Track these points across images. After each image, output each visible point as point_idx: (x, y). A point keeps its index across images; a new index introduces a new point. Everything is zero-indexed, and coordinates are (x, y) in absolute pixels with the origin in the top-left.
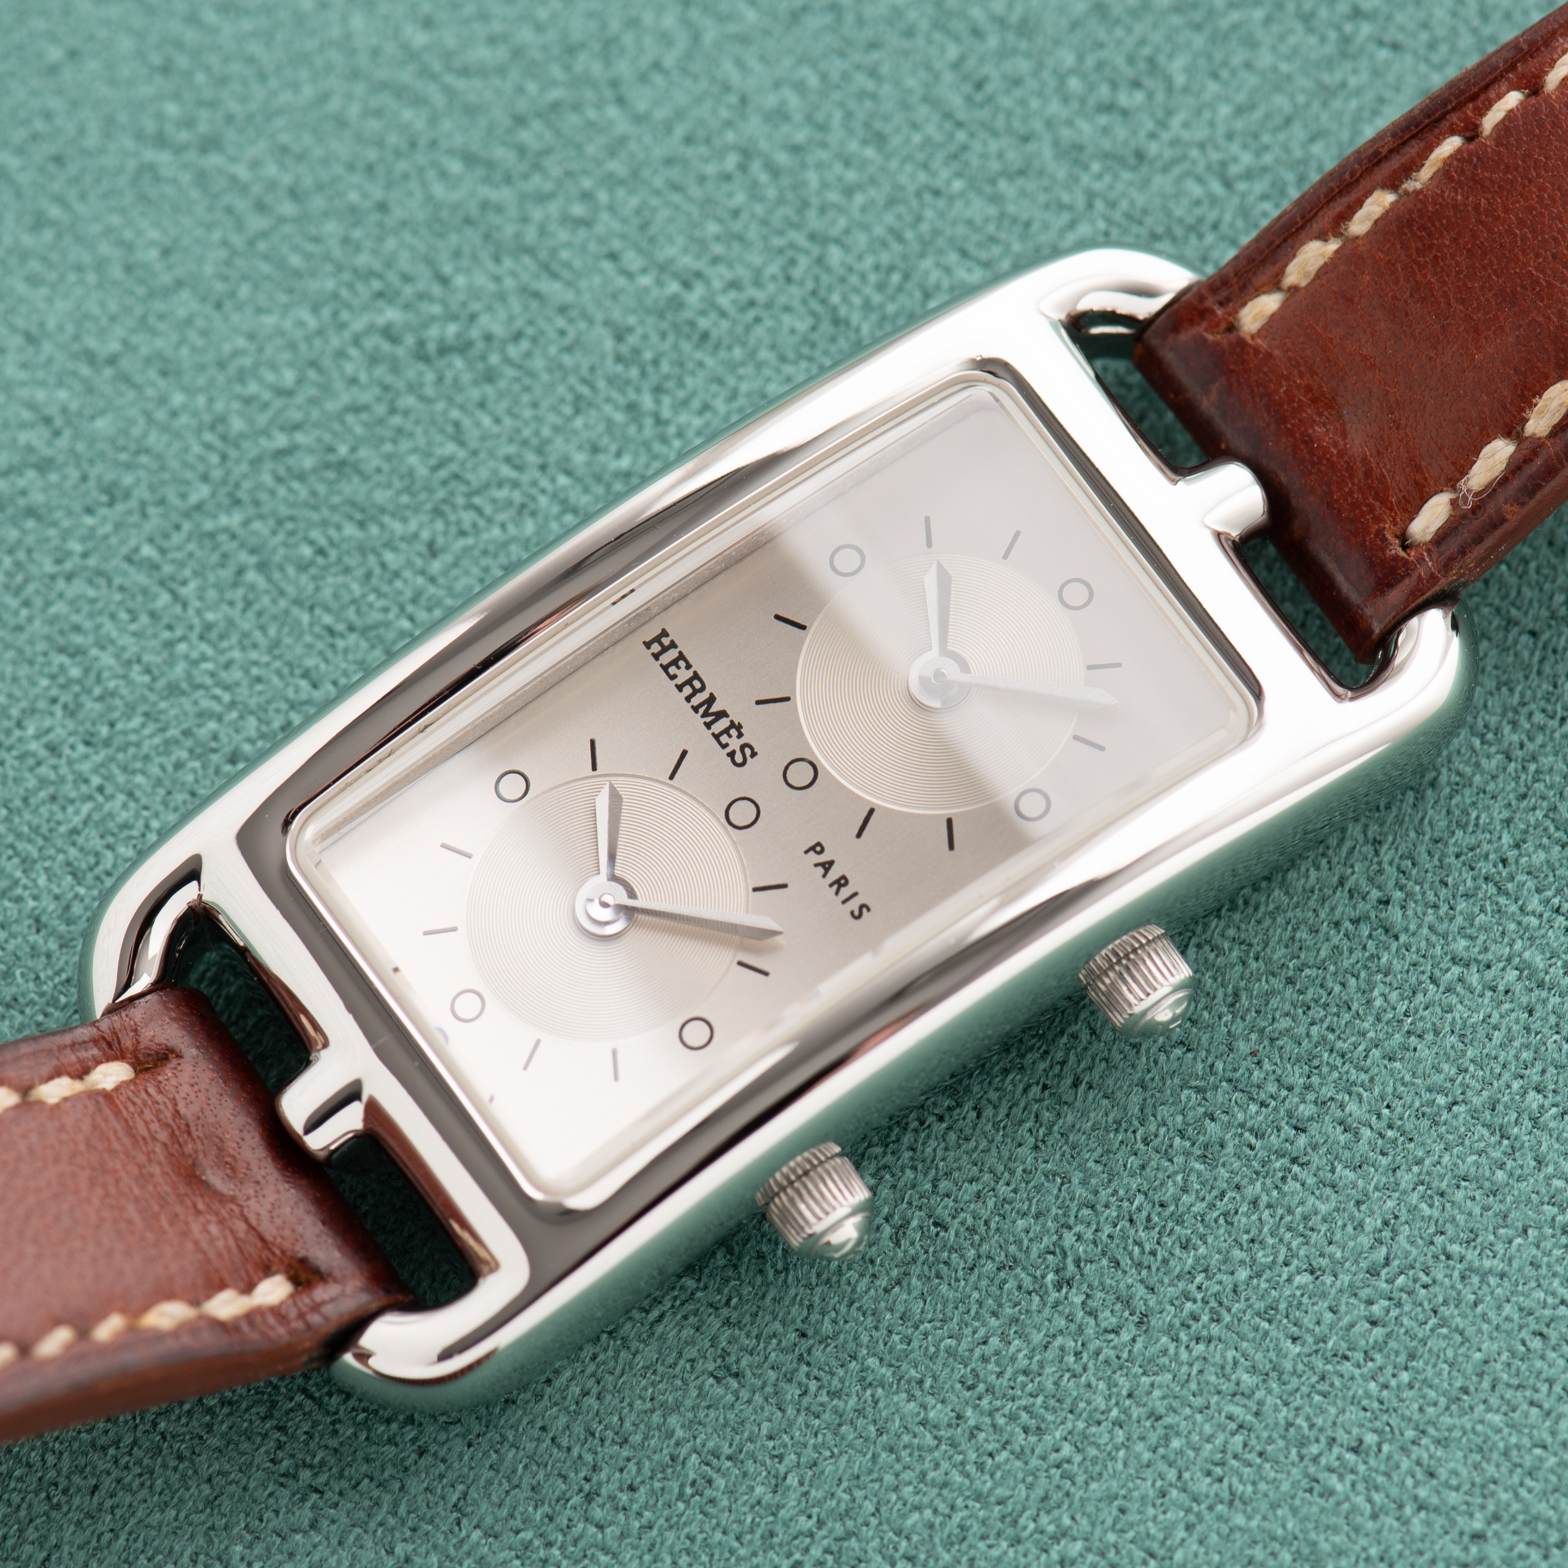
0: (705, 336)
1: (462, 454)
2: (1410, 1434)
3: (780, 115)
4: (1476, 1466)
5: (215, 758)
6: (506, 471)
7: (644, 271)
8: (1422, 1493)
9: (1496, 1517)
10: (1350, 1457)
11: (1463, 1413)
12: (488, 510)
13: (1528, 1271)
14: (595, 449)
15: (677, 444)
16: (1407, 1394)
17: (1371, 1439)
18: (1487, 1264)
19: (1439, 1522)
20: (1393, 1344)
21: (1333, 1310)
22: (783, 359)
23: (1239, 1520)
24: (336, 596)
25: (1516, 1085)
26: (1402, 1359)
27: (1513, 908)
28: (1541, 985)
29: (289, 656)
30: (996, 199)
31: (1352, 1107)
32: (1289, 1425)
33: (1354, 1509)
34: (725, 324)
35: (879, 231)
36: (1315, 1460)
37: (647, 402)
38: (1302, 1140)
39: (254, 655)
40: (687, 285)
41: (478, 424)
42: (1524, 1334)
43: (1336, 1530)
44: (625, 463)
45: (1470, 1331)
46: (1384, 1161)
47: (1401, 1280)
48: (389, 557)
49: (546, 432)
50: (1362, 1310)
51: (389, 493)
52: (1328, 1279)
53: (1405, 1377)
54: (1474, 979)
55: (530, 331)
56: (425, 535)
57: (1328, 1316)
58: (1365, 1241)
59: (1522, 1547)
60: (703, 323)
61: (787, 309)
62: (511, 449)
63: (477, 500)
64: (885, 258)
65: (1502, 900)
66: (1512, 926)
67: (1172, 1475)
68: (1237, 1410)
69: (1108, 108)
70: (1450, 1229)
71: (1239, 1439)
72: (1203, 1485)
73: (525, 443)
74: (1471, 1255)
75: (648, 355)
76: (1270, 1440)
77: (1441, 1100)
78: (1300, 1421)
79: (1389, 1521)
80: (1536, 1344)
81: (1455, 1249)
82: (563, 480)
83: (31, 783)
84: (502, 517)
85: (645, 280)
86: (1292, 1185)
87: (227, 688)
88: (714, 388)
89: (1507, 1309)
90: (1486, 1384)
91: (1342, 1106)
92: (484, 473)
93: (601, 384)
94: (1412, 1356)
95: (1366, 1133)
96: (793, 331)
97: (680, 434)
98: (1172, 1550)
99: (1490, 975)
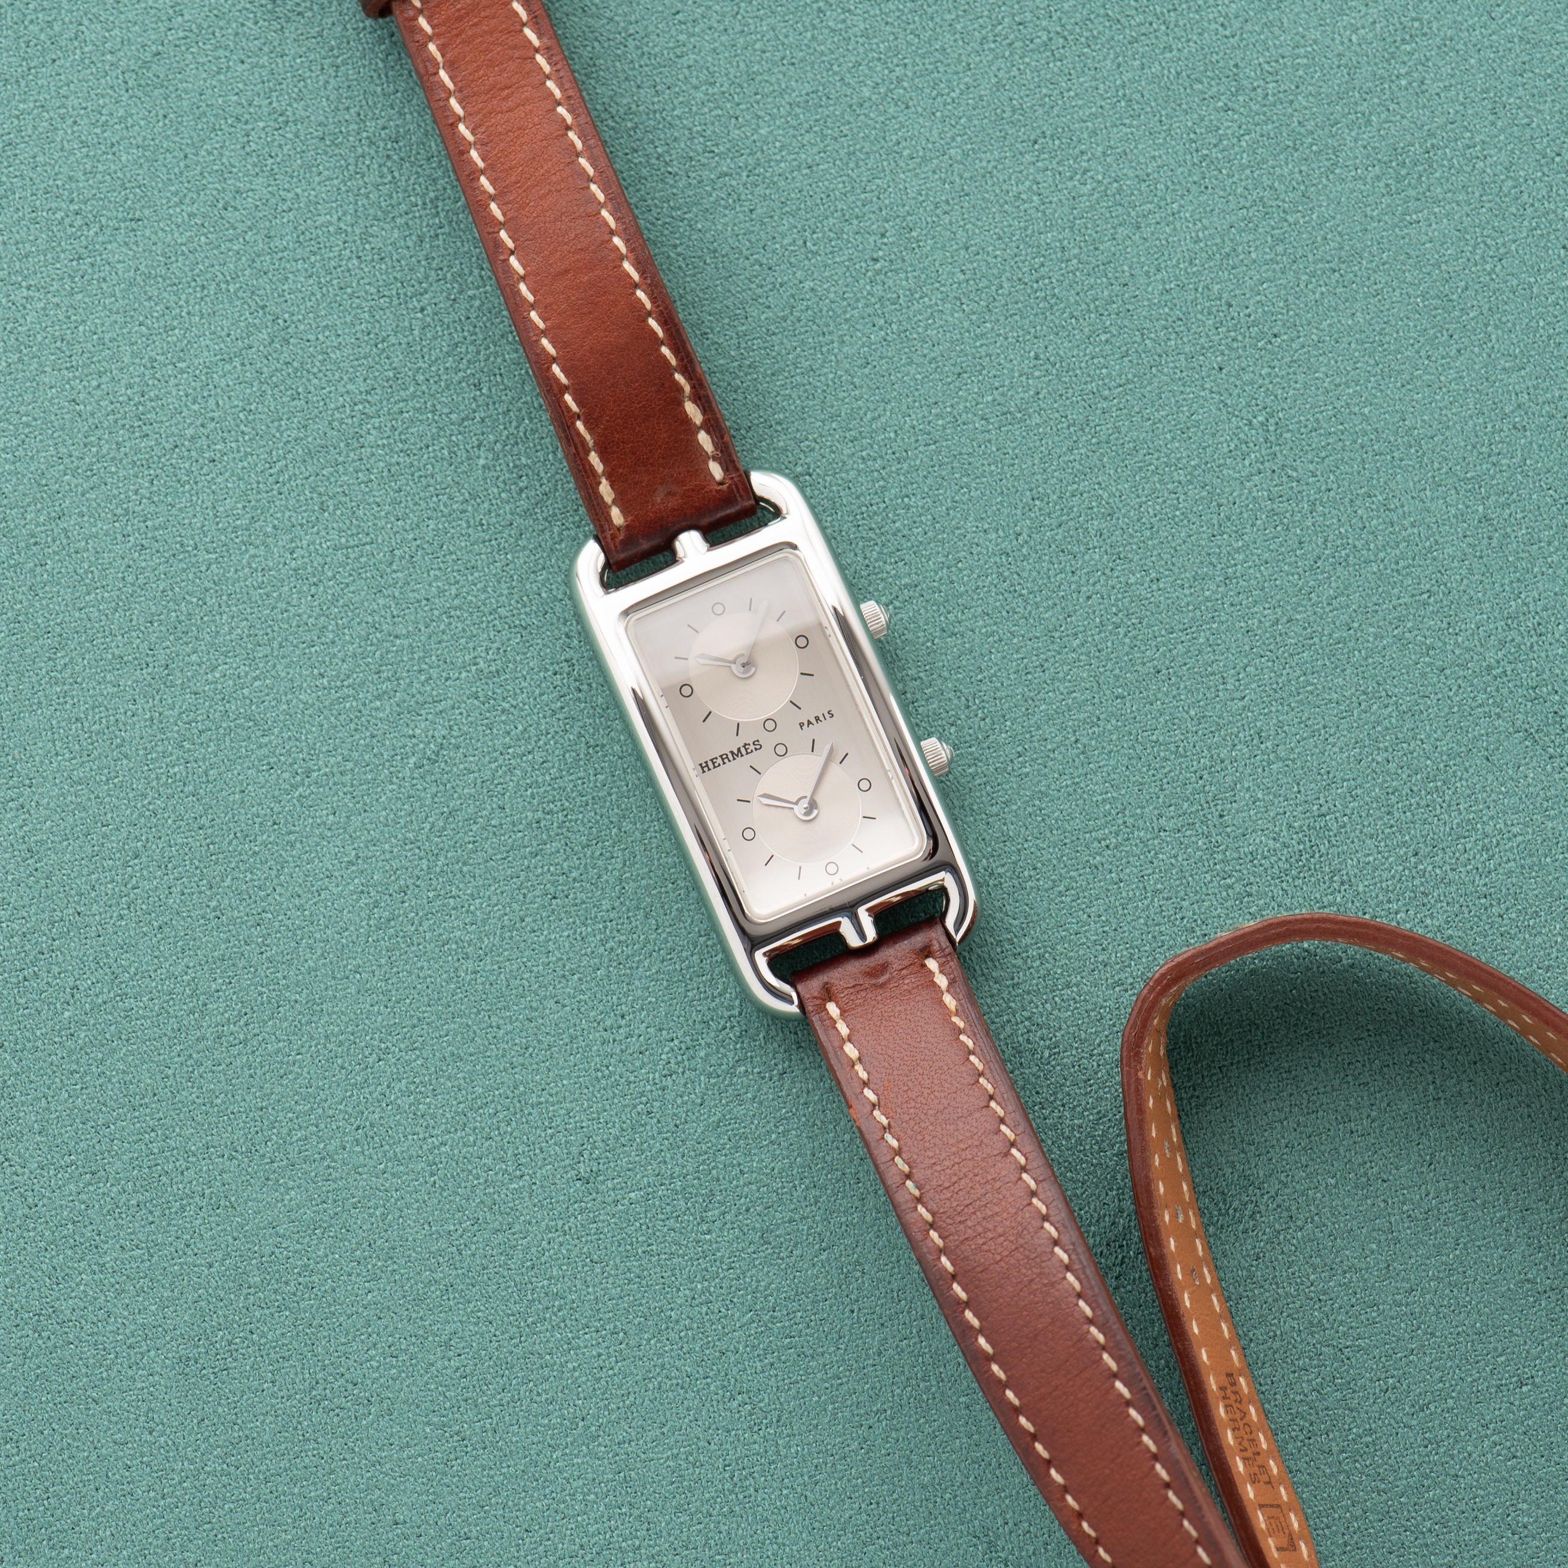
0: (498, 671)
1: (476, 775)
2: (1028, 736)
3: (441, 592)
4: (1054, 725)
5: (517, 925)
6: (493, 766)
7: (460, 673)
8: (1049, 747)
9: (1075, 731)
10: (1020, 759)
11: (1033, 715)
12: (502, 780)
13: (1005, 661)
14: (508, 733)
15: (527, 707)
16: (1014, 727)
17: (1020, 749)
18: (992, 671)
19: (1062, 748)
20: (996, 719)
21: (970, 728)
22: (525, 654)
23: (1014, 807)
24: (493, 849)
25: (942, 619)
26: (1002, 720)
27: (885, 575)
28: (916, 586)
29: (502, 878)
30: (524, 548)
31: (910, 672)
32: (996, 769)
33: (1039, 770)
34: (499, 662)
35: (506, 592)
36: (1013, 770)
37: (506, 705)
38: (909, 695)
39: (493, 888)
40: (475, 664)
41: (471, 762)
42: (1024, 678)
43: (1040, 781)
44: (520, 727)
45: (1010, 693)
46: (935, 676)
47: (977, 701)
48: (493, 822)
49: (490, 743)
50: (977, 719)
51: (472, 806)
52: (959, 722)
53: (1008, 723)
54: (897, 604)
55: (452, 723)
56: (494, 806)
57: (971, 731)
58: (956, 701)
59: (1090, 731)
60: (493, 669)
61: (509, 640)
62: (487, 758)
63: (496, 782)
64: (516, 597)
65: (880, 576)
66: (890, 580)
67: (984, 816)
68: (978, 781)
69: (521, 490)
70: (972, 674)
71: (988, 788)
72: (995, 809)
73: (489, 753)
74: (985, 674)
75: (490, 693)
76: (996, 779)
77: (929, 644)
78: (998, 765)
79: (1050, 763)
80: (1030, 677)
81: (980, 677)
82: (510, 751)
83: (481, 987)
84: (508, 779)
85: (464, 675)
86: (920, 710)
87: (497, 905)
88: (517, 681)
89: (1012, 677)
90: (1030, 702)
91: (907, 675)
92: (489, 773)
93: (488, 715)
94: (1004, 716)
95: (921, 674)
96: (518, 643)
97: (524, 705)
98: (1008, 834)
99: (900, 599)
